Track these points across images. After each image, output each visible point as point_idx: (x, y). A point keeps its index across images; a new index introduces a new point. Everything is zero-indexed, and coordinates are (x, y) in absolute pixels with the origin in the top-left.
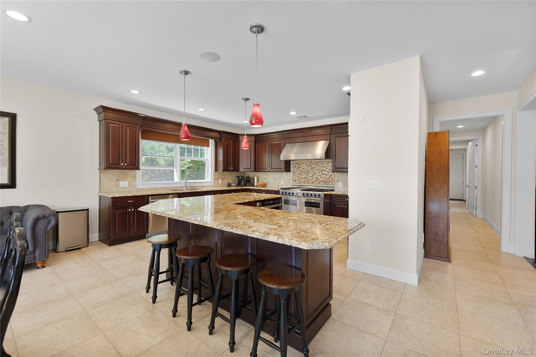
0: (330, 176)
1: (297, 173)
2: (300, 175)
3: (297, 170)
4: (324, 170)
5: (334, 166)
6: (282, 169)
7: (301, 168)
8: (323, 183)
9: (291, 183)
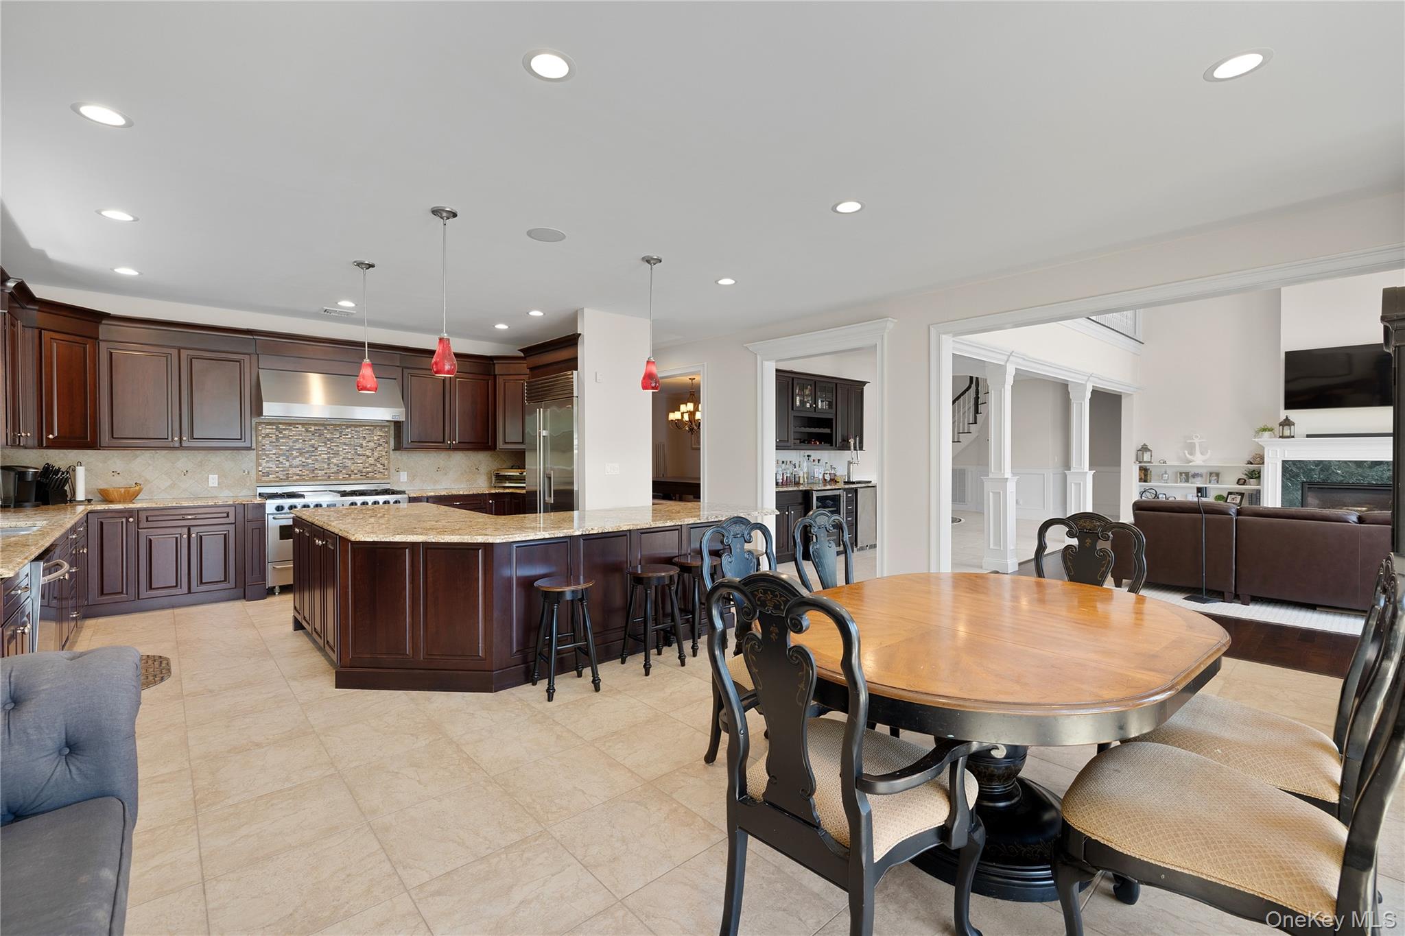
0: (378, 460)
1: (274, 452)
2: (284, 459)
3: (274, 444)
4: (361, 446)
5: (408, 436)
6: (243, 440)
7: (290, 439)
8: (358, 476)
9: (250, 480)
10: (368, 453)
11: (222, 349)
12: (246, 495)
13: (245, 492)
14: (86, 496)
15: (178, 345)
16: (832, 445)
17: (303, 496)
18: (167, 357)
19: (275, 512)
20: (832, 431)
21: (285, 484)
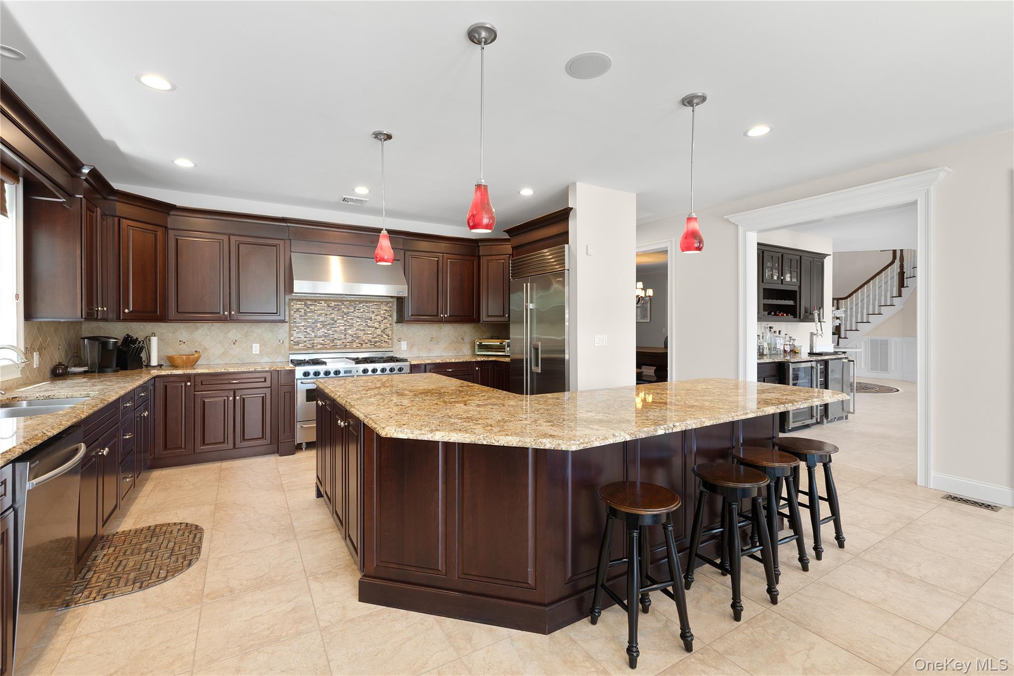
0: (384, 331)
1: (303, 324)
2: (310, 330)
3: (303, 317)
4: (371, 319)
5: (409, 310)
6: (278, 314)
7: (315, 313)
8: (368, 345)
9: (284, 349)
10: (376, 325)
11: (265, 236)
12: (279, 361)
13: (280, 359)
14: (158, 362)
15: (228, 232)
16: (795, 317)
17: (325, 363)
18: (220, 242)
19: (303, 377)
20: (795, 302)
21: (311, 351)
